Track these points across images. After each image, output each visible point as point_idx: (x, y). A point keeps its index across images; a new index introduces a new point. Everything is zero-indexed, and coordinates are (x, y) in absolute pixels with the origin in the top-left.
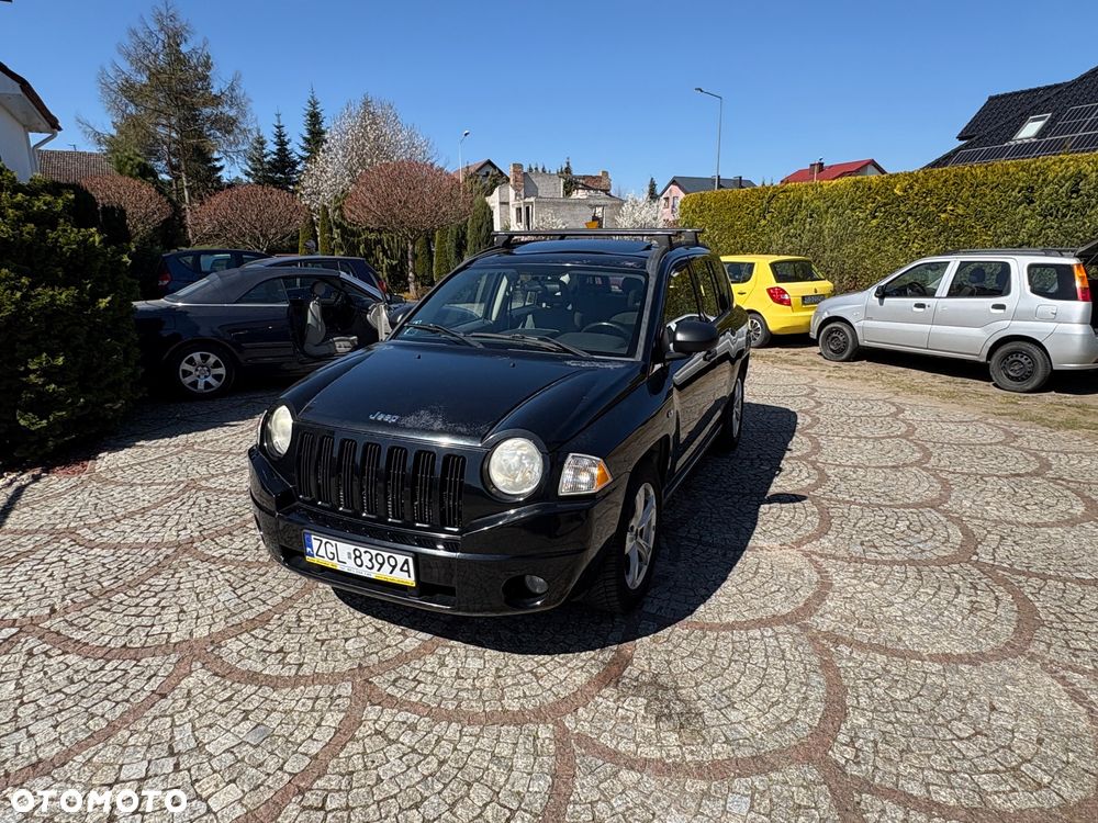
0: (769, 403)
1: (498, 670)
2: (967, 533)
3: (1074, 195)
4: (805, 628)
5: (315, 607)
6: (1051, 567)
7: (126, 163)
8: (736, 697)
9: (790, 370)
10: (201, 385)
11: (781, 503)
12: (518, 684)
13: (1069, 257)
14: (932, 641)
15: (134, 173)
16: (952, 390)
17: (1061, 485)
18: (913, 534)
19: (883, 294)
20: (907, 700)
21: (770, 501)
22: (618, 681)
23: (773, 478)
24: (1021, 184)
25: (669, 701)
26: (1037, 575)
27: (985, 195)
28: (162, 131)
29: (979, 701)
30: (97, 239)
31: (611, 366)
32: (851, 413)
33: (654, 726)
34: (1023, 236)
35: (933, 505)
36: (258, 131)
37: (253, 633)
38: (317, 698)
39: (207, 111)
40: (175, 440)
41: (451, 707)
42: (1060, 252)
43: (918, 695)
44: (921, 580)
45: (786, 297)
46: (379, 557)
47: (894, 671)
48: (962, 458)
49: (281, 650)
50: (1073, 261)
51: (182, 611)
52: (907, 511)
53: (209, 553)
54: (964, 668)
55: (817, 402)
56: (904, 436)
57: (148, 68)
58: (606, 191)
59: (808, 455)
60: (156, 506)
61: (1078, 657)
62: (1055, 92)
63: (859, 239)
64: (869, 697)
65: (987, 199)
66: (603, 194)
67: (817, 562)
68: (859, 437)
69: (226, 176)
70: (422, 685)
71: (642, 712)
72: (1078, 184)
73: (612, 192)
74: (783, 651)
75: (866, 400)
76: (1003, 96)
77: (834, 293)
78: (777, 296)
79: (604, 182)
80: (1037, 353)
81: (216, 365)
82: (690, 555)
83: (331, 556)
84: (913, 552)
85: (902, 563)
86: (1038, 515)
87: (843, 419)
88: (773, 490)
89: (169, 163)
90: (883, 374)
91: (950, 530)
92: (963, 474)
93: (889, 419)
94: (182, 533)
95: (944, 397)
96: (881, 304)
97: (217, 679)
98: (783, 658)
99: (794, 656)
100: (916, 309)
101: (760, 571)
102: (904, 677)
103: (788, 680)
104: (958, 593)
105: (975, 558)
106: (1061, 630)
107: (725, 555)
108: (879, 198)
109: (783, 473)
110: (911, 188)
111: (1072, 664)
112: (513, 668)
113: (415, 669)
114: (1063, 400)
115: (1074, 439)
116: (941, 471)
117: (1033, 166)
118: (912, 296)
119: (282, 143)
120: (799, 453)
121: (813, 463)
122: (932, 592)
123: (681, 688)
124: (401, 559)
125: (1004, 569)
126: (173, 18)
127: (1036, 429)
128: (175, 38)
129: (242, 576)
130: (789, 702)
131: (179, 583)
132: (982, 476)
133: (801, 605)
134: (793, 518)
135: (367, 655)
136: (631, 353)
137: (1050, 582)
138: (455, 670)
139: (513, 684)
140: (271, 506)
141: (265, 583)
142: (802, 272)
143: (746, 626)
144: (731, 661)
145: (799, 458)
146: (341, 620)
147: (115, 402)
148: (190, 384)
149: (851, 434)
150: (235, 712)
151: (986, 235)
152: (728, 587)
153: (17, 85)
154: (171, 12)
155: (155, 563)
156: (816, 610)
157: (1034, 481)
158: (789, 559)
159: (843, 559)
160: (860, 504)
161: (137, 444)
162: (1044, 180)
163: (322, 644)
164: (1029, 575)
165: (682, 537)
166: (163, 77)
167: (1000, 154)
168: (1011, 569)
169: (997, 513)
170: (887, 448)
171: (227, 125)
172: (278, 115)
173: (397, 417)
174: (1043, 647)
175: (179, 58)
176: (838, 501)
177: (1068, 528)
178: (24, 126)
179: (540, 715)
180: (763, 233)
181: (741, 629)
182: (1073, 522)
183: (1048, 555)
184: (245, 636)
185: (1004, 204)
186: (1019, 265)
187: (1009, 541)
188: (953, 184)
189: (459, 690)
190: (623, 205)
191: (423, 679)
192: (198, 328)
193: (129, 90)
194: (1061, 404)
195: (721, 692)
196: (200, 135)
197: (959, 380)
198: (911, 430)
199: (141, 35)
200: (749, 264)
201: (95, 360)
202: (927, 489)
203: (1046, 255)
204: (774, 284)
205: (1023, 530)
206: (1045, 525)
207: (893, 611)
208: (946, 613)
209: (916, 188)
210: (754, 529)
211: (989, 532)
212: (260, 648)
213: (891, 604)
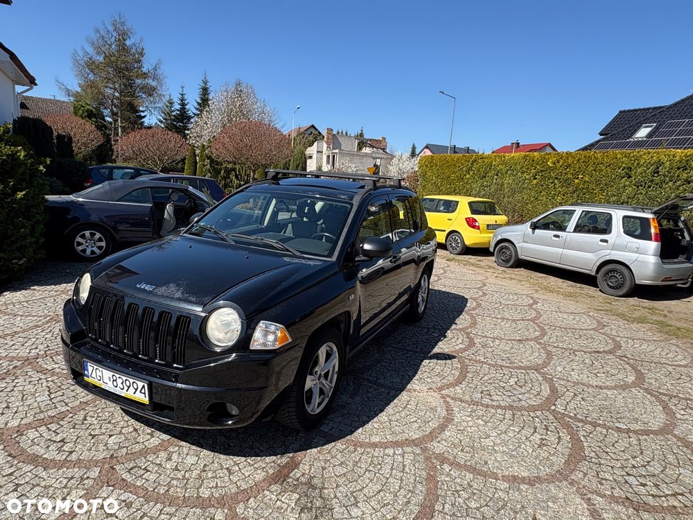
0: (453, 291)
1: (205, 465)
2: (553, 390)
3: (656, 175)
4: (425, 450)
5: (99, 411)
6: (601, 418)
7: (80, 109)
8: (361, 497)
9: (474, 271)
10: (88, 252)
11: (438, 359)
12: (216, 477)
13: (648, 213)
14: (508, 465)
15: (84, 115)
16: (572, 291)
17: (624, 361)
18: (518, 387)
19: (535, 227)
20: (478, 509)
21: (431, 358)
22: (285, 480)
23: (438, 342)
24: (624, 165)
25: (314, 497)
26: (591, 423)
27: (602, 170)
28: (109, 91)
29: (527, 513)
30: (23, 154)
31: (312, 263)
32: (503, 302)
33: (297, 516)
34: (624, 197)
35: (537, 369)
36: (170, 96)
37: (49, 426)
38: (72, 478)
39: (138, 81)
40: (58, 287)
41: (162, 491)
42: (643, 209)
43: (487, 505)
44: (513, 421)
45: (477, 224)
46: (127, 382)
47: (475, 486)
48: (565, 338)
49: (62, 441)
50: (650, 216)
51: (8, 407)
52: (518, 371)
53: (45, 366)
54: (524, 487)
55: (483, 293)
56: (532, 320)
57: (105, 53)
58: (384, 150)
59: (467, 328)
60: (24, 331)
61: (603, 484)
62: (659, 111)
63: (525, 191)
64: (452, 505)
65: (603, 173)
66: (381, 151)
67: (448, 403)
68: (503, 319)
69: (147, 121)
70: (149, 473)
71: (293, 504)
72: (658, 168)
73: (387, 150)
74: (404, 466)
75: (515, 294)
76: (628, 111)
77: (508, 224)
78: (471, 223)
79: (383, 144)
80: (626, 272)
81: (100, 240)
82: (365, 392)
83: (99, 378)
84: (514, 401)
85: (505, 408)
86: (603, 380)
87: (497, 306)
88: (436, 350)
89: (112, 111)
90: (531, 278)
91: (542, 387)
92: (562, 348)
93: (526, 308)
94: (33, 351)
95: (566, 296)
96: (533, 233)
97: (9, 458)
98: (403, 471)
99: (411, 470)
100: (554, 238)
101: (408, 406)
102: (480, 491)
103: (400, 487)
104: (535, 432)
105: (553, 408)
106: (596, 464)
107: (388, 393)
108: (538, 167)
109: (446, 339)
110: (558, 163)
111: (597, 490)
112: (216, 465)
113: (149, 461)
114: (641, 304)
115: (641, 330)
116: (549, 345)
117: (632, 155)
118: (553, 230)
119: (183, 105)
120: (461, 326)
121: (468, 334)
122: (517, 430)
123: (325, 488)
124: (140, 384)
125: (570, 417)
126: (123, 24)
127: (619, 321)
128: (123, 35)
129: (59, 384)
130: (396, 504)
131: (15, 386)
132: (575, 351)
133: (427, 433)
134: (442, 371)
135: (120, 448)
136: (330, 255)
137: (599, 429)
138: (175, 464)
139: (211, 477)
140: (68, 341)
141: (73, 391)
142: (489, 209)
143: (385, 446)
144: (367, 470)
145: (460, 330)
146: (113, 421)
147: (20, 259)
148: (81, 251)
149: (499, 316)
150: (10, 484)
151: (602, 195)
152: (383, 417)
153: (7, 55)
154: (122, 20)
155: (5, 371)
156: (437, 437)
157: (607, 357)
158: (430, 400)
159: (466, 402)
160: (489, 364)
161: (32, 288)
162: (638, 164)
163: (93, 438)
164: (585, 422)
165: (364, 379)
166: (113, 59)
167: (623, 146)
168: (575, 418)
169: (577, 377)
170: (519, 327)
171: (150, 91)
172: (183, 87)
173: (154, 287)
174: (581, 475)
175: (124, 49)
176: (476, 361)
177: (620, 391)
178: (13, 81)
179: (221, 502)
180: (467, 183)
181: (382, 447)
182: (625, 387)
183: (601, 409)
184: (44, 428)
185: (613, 177)
186: (618, 215)
187: (579, 398)
188: (583, 162)
189: (172, 479)
190: (393, 159)
191: (150, 469)
192: (90, 215)
193: (91, 65)
194: (639, 306)
195: (352, 494)
196: (133, 95)
197: (579, 285)
198: (539, 315)
199: (102, 32)
200: (455, 201)
201: (9, 231)
202: (537, 357)
203: (634, 211)
204: (470, 215)
205: (591, 390)
206: (607, 388)
207: (488, 442)
208: (523, 446)
209: (561, 163)
210: (414, 376)
211: (568, 390)
212: (49, 438)
213: (489, 436)
